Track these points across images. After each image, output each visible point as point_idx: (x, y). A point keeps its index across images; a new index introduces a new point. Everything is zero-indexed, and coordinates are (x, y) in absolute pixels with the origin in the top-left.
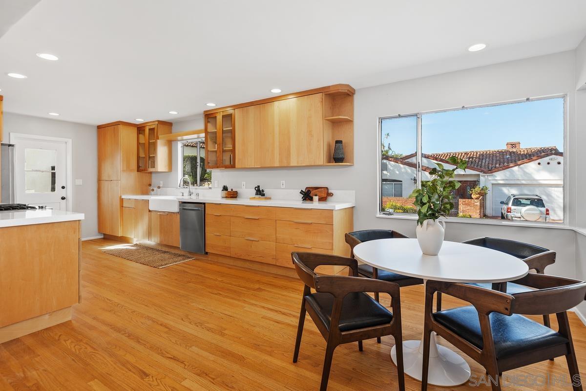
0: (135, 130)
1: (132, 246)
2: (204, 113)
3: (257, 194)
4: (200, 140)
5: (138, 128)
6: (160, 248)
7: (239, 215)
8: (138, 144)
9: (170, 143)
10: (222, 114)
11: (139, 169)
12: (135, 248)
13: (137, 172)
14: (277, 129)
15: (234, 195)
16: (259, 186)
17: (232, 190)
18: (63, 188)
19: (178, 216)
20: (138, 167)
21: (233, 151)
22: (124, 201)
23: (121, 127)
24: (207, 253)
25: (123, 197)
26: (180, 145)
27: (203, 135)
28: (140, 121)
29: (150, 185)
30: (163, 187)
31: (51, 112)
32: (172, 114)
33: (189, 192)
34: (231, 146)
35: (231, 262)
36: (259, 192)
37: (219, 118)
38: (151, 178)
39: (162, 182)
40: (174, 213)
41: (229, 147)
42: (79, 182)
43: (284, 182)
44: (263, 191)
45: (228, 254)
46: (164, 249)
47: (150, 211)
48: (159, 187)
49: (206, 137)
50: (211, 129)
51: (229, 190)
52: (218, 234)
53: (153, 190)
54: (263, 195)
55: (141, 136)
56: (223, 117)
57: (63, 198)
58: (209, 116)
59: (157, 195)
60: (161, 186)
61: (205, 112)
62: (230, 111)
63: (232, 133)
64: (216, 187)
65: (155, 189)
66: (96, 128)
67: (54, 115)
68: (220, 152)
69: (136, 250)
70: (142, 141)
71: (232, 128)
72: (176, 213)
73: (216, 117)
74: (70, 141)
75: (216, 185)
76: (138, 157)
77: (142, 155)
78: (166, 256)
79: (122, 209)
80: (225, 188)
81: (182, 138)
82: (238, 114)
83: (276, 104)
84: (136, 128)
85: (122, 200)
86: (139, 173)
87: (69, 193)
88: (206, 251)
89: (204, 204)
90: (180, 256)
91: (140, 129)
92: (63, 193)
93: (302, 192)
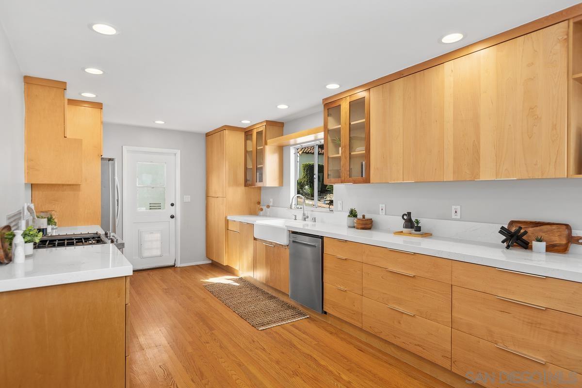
0: (242, 136)
1: (236, 281)
2: (323, 103)
3: (406, 227)
4: (318, 143)
5: (245, 132)
6: (266, 289)
7: (376, 264)
8: (246, 152)
9: (281, 150)
10: (348, 100)
11: (247, 183)
12: (238, 284)
13: (243, 188)
14: (449, 114)
15: (367, 225)
16: (409, 214)
17: (364, 216)
18: (172, 205)
19: (288, 251)
20: (246, 180)
21: (367, 156)
22: (229, 222)
23: (226, 132)
24: (326, 313)
25: (229, 218)
26: (292, 151)
27: (321, 135)
28: (246, 123)
29: (259, 203)
30: (273, 206)
31: (158, 121)
32: (282, 110)
33: (304, 214)
34: (364, 148)
35: (363, 337)
36: (411, 224)
37: (345, 107)
38: (260, 194)
39: (271, 200)
40: (282, 245)
41: (359, 150)
42: (188, 199)
43: (458, 208)
44: (418, 222)
45: (359, 325)
46: (271, 292)
47: (255, 239)
48: (268, 207)
49: (325, 138)
50: (332, 125)
51: (360, 216)
52: (342, 288)
53: (262, 210)
54: (418, 229)
55: (249, 142)
56: (351, 104)
57: (172, 217)
58: (331, 106)
59: (265, 216)
60: (271, 204)
61: (324, 100)
62: (361, 94)
63: (365, 128)
64: (339, 209)
65: (264, 208)
66: (205, 135)
67: (160, 123)
68: (346, 158)
69: (239, 288)
70: (249, 149)
71: (364, 120)
72: (285, 246)
73: (340, 105)
74: (179, 152)
75: (340, 207)
76: (246, 169)
77: (250, 166)
78: (272, 304)
79: (227, 232)
80: (353, 214)
81: (296, 141)
82: (373, 98)
83: (448, 66)
84: (243, 133)
85: (227, 221)
86: (247, 188)
87: (177, 211)
88: (324, 310)
89: (322, 238)
90: (290, 307)
91: (247, 133)
92: (172, 211)
93: (503, 231)
